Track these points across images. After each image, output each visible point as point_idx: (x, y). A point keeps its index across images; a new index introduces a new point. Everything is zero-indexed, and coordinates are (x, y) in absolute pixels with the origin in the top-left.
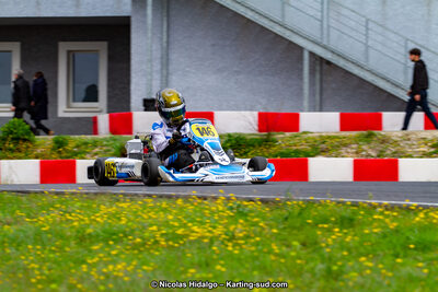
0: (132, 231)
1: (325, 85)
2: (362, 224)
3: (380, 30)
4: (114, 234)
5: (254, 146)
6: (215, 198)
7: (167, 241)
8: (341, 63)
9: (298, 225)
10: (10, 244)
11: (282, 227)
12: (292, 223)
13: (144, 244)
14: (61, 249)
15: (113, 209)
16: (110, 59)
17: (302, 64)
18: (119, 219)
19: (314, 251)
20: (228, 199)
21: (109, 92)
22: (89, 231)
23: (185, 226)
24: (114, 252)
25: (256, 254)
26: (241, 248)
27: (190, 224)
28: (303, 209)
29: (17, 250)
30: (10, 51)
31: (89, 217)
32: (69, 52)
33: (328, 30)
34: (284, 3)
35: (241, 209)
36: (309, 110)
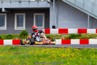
0: (49, 55)
1: (93, 23)
4: (45, 56)
5: (77, 36)
6: (68, 48)
7: (57, 57)
9: (86, 54)
10: (22, 58)
11: (82, 54)
12: (85, 53)
13: (52, 58)
14: (33, 59)
15: (45, 50)
16: (45, 17)
17: (88, 18)
18: (46, 52)
19: (89, 60)
20: (71, 48)
21: (45, 24)
22: (40, 55)
23: (61, 54)
24: (45, 60)
25: (76, 60)
26: (73, 59)
27: (62, 54)
28: (87, 50)
29: (24, 59)
30: (23, 15)
31: (40, 52)
32: (36, 15)
33: (93, 11)
34: (84, 5)
35: (73, 50)
36: (89, 29)
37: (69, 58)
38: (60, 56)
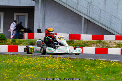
0: (33, 66)
1: (88, 27)
2: (97, 66)
3: (104, 12)
4: (28, 66)
6: (56, 57)
7: (42, 68)
8: (93, 21)
9: (79, 65)
11: (74, 66)
13: (36, 69)
14: (13, 70)
15: (28, 59)
16: (29, 18)
17: (82, 21)
18: (29, 62)
19: (83, 73)
20: (60, 57)
22: (21, 65)
23: (48, 64)
24: (28, 71)
25: (67, 73)
26: (63, 71)
28: (80, 61)
29: (1, 70)
30: (1, 15)
31: (21, 61)
32: (17, 16)
33: (89, 12)
34: (78, 4)
35: (63, 60)
36: (83, 34)
37: (58, 69)
38: (47, 67)
